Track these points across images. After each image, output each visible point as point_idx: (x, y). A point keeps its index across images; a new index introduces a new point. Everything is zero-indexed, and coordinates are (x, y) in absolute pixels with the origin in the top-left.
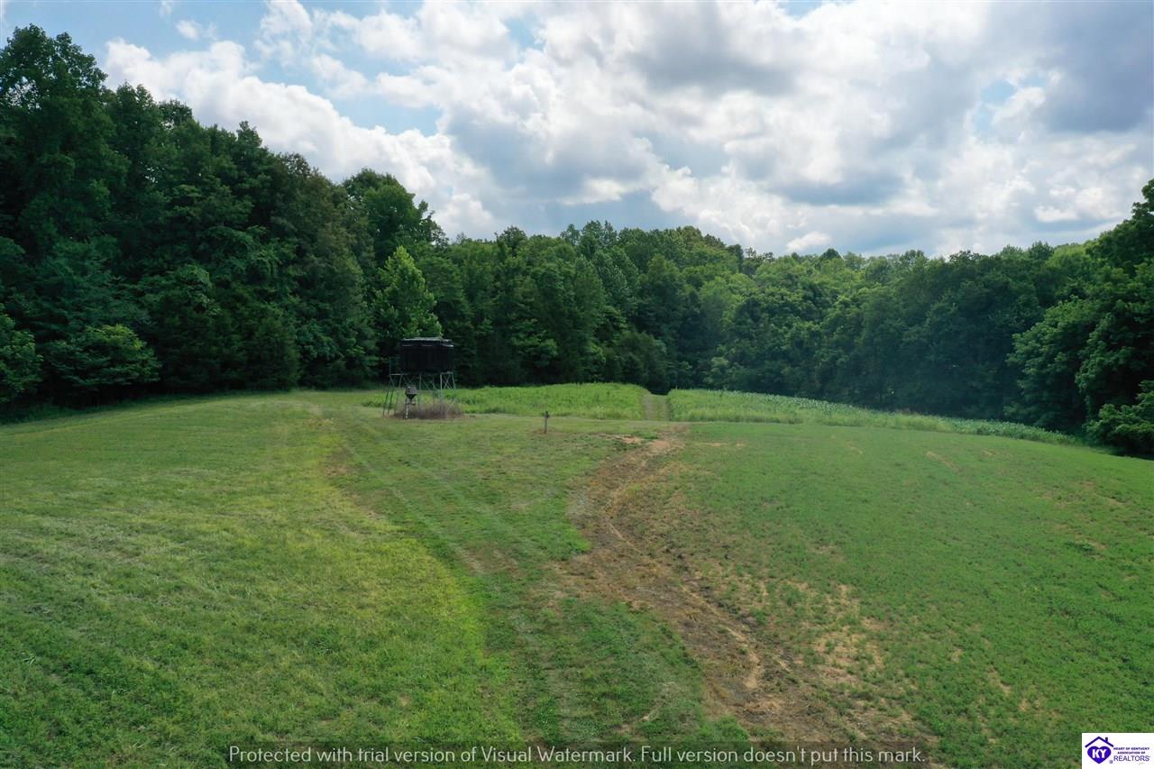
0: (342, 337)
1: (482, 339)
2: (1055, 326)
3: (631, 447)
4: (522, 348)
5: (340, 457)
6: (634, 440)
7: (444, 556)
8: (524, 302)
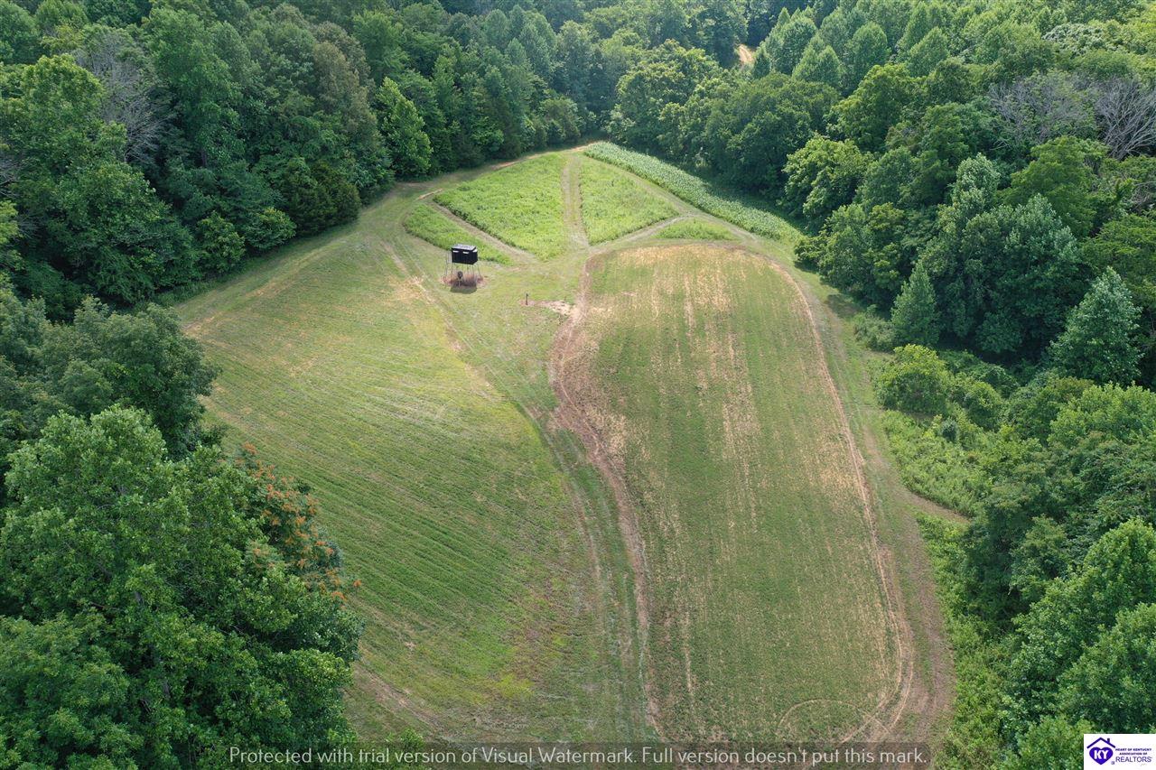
2: (806, 157)
3: (564, 319)
4: (481, 140)
5: (452, 334)
6: (565, 309)
7: (522, 411)
8: (479, 105)
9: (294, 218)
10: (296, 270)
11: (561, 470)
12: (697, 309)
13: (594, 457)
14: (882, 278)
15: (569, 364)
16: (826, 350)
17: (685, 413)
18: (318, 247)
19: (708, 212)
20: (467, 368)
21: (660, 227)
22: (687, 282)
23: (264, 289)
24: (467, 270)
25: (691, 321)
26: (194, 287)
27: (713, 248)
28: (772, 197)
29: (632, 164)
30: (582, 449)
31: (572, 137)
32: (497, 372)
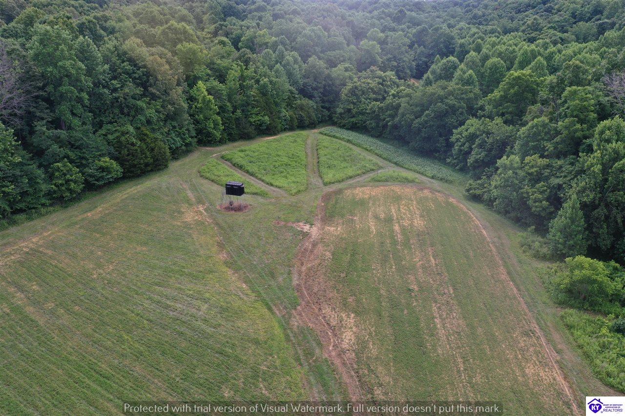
0: (182, 136)
1: (237, 119)
2: (467, 130)
3: (306, 235)
4: (255, 122)
5: (221, 246)
6: (306, 228)
7: (270, 309)
8: (254, 100)
9: (122, 165)
10: (118, 200)
11: (301, 364)
12: (403, 229)
13: (330, 353)
14: (536, 207)
15: (309, 269)
16: (502, 259)
17: (403, 311)
18: (137, 185)
19: (402, 167)
20: (230, 272)
21: (372, 175)
22: (393, 210)
23: (93, 212)
24: (237, 200)
25: (400, 238)
26: (43, 210)
27: (408, 188)
28: (442, 158)
29: (350, 138)
30: (319, 344)
31: (313, 124)
32: (253, 276)
